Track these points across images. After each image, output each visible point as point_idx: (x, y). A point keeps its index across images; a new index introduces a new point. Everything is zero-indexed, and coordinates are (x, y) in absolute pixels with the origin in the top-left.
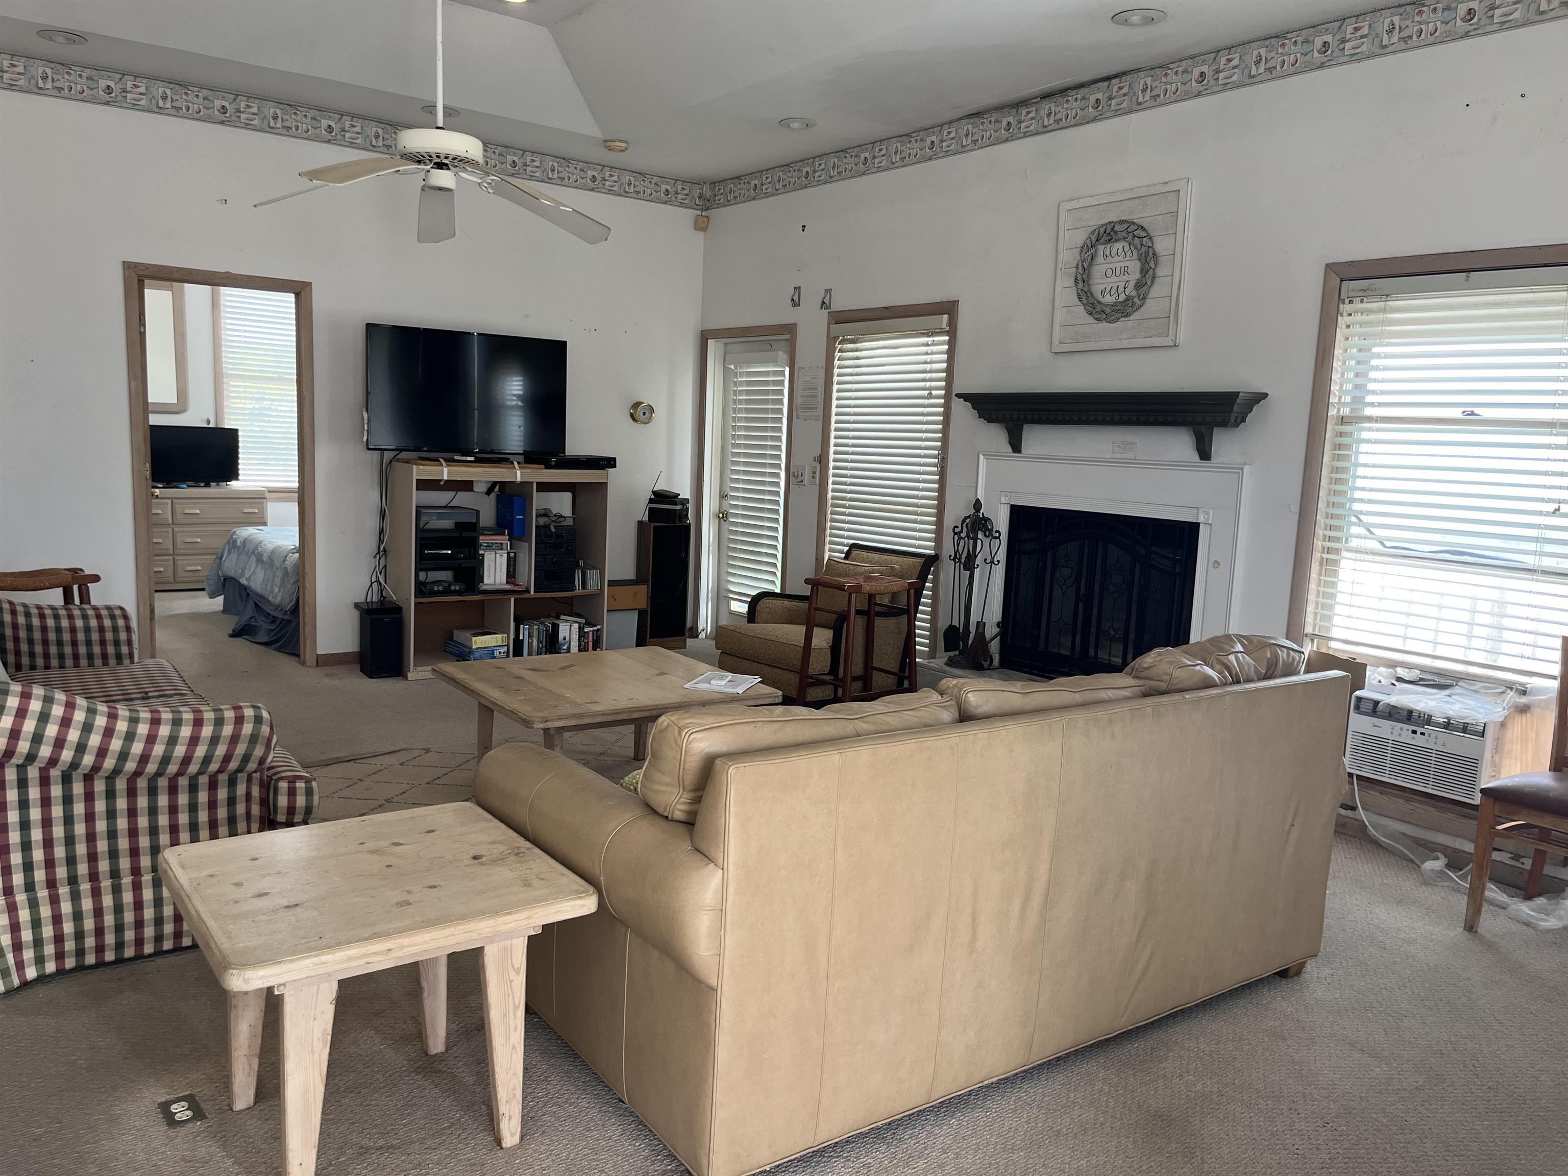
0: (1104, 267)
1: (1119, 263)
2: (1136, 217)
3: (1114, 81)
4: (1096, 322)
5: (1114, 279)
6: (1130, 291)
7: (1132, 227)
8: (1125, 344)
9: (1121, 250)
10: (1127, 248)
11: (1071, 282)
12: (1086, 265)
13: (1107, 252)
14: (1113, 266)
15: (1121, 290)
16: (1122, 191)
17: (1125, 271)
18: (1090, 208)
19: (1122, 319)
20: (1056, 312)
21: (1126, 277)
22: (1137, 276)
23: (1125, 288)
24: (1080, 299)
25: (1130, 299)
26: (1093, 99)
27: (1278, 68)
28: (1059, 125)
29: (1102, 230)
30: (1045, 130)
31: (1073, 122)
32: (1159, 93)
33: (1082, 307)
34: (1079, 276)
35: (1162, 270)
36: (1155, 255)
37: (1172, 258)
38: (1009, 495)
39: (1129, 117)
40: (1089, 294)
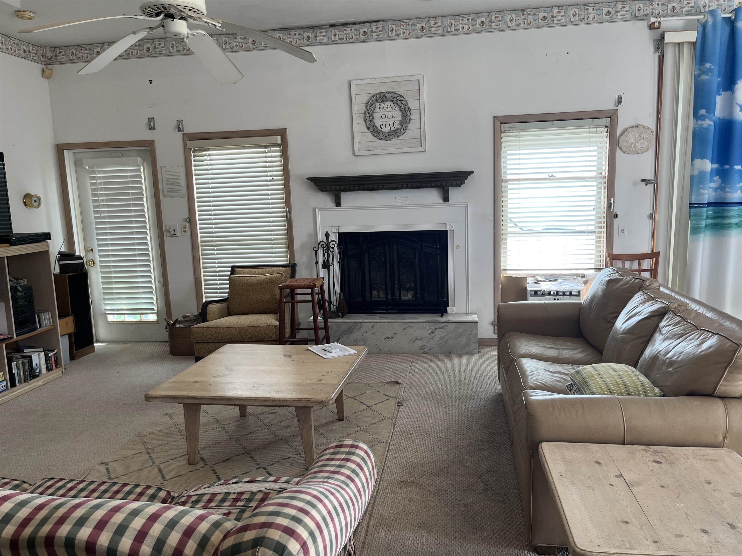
0: (381, 114)
1: (389, 112)
2: (398, 90)
3: (373, 24)
4: (379, 140)
5: (386, 119)
6: (397, 125)
7: (395, 95)
8: (399, 151)
9: (389, 106)
10: (392, 105)
11: (362, 120)
12: (370, 112)
13: (381, 106)
14: (386, 114)
15: (391, 125)
16: (388, 78)
17: (393, 116)
18: (368, 85)
19: (394, 139)
20: (355, 135)
21: (394, 119)
22: (400, 118)
23: (394, 124)
24: (368, 129)
25: (398, 129)
26: (361, 31)
27: (461, 30)
28: (342, 41)
29: (378, 96)
30: (333, 43)
31: (351, 41)
32: (400, 33)
33: (370, 133)
34: (366, 117)
35: (414, 116)
36: (409, 109)
37: (419, 111)
38: (337, 228)
39: (384, 42)
40: (374, 127)
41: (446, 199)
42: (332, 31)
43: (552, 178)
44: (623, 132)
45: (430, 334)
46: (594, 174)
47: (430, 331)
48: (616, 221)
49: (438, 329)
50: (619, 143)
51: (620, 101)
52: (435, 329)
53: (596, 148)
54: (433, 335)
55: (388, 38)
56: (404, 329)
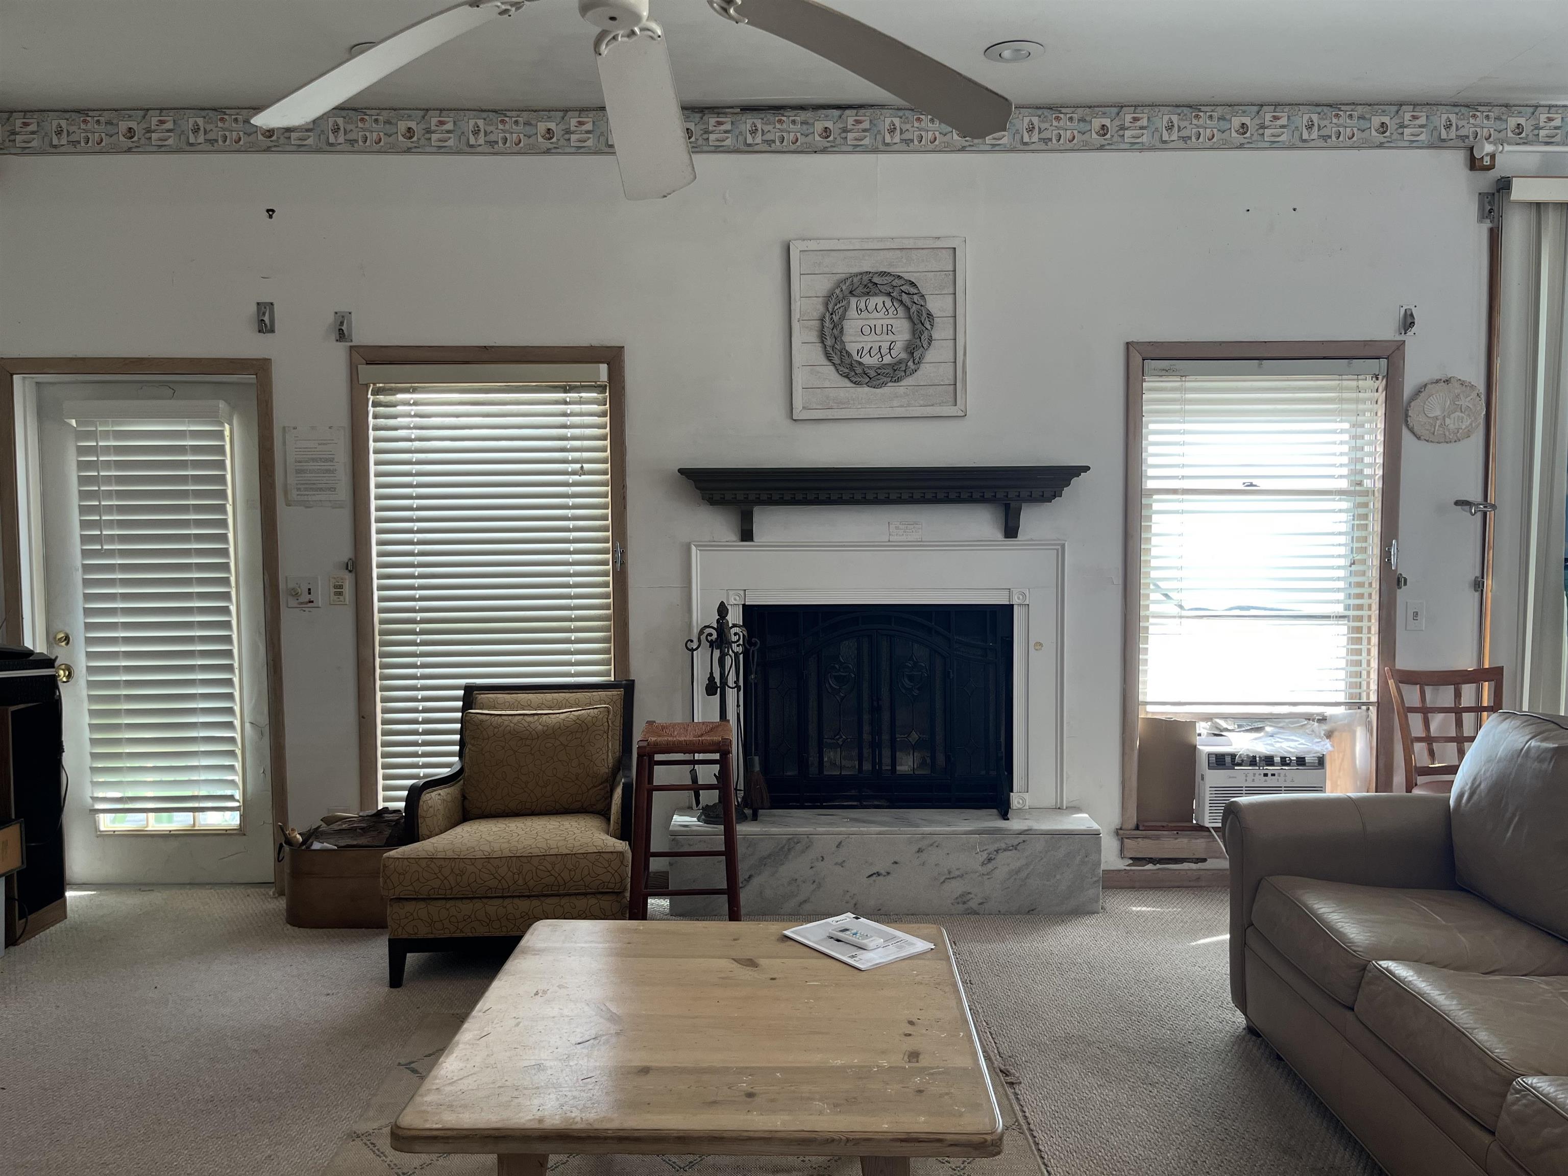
0: (861, 323)
1: (880, 320)
2: (903, 270)
3: (848, 112)
4: (852, 385)
5: (873, 337)
6: (899, 352)
7: (896, 281)
8: (900, 412)
9: (880, 306)
10: (888, 303)
11: (813, 337)
12: (834, 319)
13: (862, 306)
14: (872, 323)
15: (884, 350)
16: (881, 239)
17: (889, 330)
18: (833, 253)
19: (890, 384)
20: (796, 371)
21: (891, 337)
22: (906, 336)
23: (890, 349)
24: (829, 357)
25: (900, 362)
26: (819, 126)
27: (1054, 141)
28: (770, 148)
29: (855, 280)
30: (749, 149)
31: (793, 147)
32: (911, 137)
33: (832, 368)
34: (825, 329)
35: (941, 332)
36: (929, 315)
37: (951, 320)
38: (742, 593)
39: (872, 157)
40: (844, 353)
41: (1011, 531)
42: (748, 122)
43: (1250, 490)
44: (1418, 392)
45: (983, 864)
46: (1343, 484)
47: (985, 855)
48: (1402, 595)
49: (1005, 850)
50: (1407, 416)
51: (1408, 322)
52: (997, 851)
53: (1346, 426)
54: (990, 866)
55: (882, 148)
56: (920, 851)
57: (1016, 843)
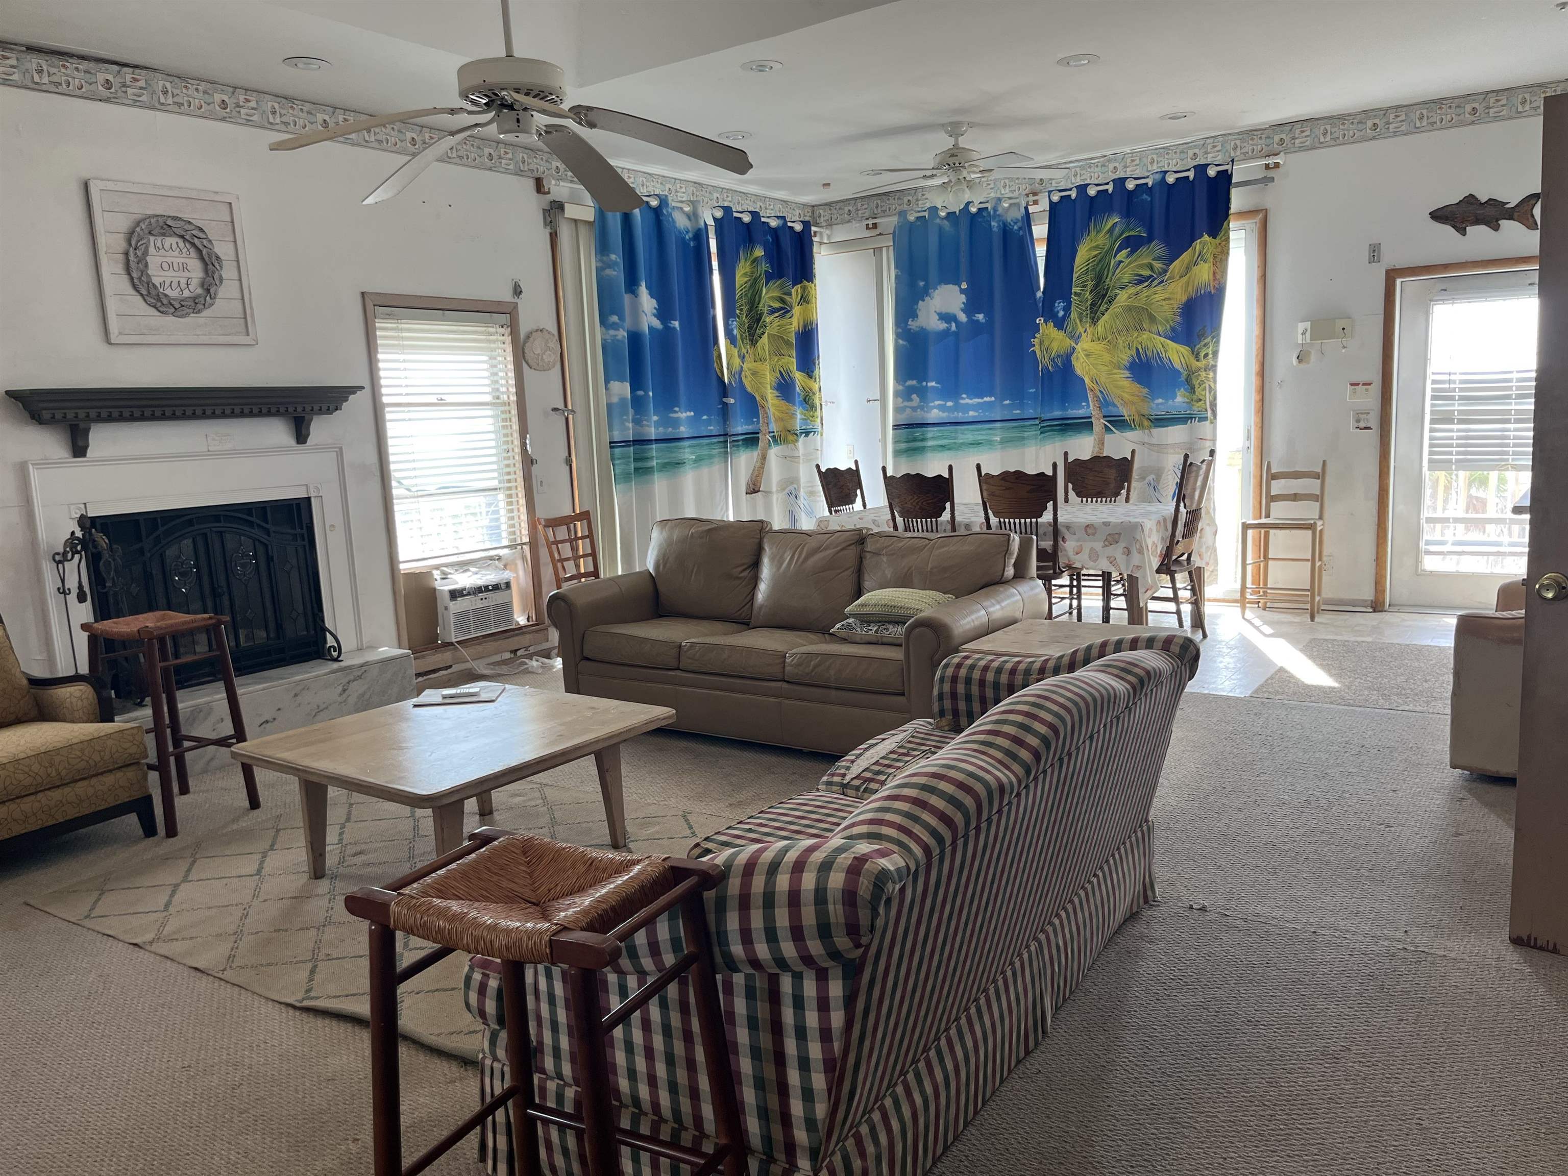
0: (160, 259)
1: (175, 258)
2: (192, 216)
3: (125, 69)
4: (159, 314)
5: (171, 273)
6: (196, 287)
7: (187, 225)
8: (205, 339)
9: (174, 246)
10: (181, 244)
11: (120, 268)
12: (139, 253)
13: (159, 244)
14: (169, 260)
15: (183, 286)
16: (170, 188)
17: (185, 268)
18: (129, 195)
19: (193, 315)
20: (106, 299)
21: (187, 274)
22: (201, 274)
23: (188, 285)
24: (136, 288)
25: (199, 296)
26: (101, 77)
28: (55, 89)
29: (153, 221)
30: (37, 87)
31: (80, 93)
32: (182, 101)
33: (139, 297)
34: (131, 263)
35: (228, 272)
36: (218, 258)
37: (235, 264)
38: (83, 506)
39: (151, 113)
40: (149, 284)
41: (301, 437)
42: (35, 61)
43: (441, 403)
44: (528, 337)
45: (341, 694)
46: (488, 398)
47: (340, 688)
48: (535, 469)
49: (354, 681)
50: (524, 353)
51: (517, 291)
53: (485, 358)
54: (345, 695)
55: (158, 106)
56: (296, 695)
57: (359, 674)
